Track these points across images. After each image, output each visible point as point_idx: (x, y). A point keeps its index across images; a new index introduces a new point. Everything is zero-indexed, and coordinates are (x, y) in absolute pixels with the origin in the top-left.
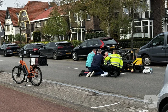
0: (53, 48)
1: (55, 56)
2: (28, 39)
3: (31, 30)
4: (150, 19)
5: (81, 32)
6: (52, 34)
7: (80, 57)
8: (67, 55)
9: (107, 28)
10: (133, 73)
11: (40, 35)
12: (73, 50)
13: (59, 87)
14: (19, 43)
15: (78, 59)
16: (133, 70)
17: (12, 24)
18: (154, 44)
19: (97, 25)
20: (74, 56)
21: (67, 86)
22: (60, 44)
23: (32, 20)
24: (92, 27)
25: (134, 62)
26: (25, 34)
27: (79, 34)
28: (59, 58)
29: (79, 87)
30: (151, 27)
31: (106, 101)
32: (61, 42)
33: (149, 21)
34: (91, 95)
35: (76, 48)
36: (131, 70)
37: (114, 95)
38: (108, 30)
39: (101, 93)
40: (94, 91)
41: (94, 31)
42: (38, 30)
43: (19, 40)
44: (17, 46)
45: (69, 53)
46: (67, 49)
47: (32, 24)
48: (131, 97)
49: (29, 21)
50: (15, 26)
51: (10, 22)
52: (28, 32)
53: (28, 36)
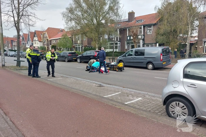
0: (65, 55)
1: (66, 60)
2: (48, 49)
3: (49, 44)
4: (119, 42)
5: (80, 47)
6: (63, 47)
7: (82, 61)
8: (74, 60)
9: (96, 45)
10: (117, 71)
11: (55, 47)
12: (78, 57)
13: (75, 80)
14: (43, 52)
15: (81, 62)
16: (117, 70)
17: (38, 40)
18: (127, 55)
19: (89, 43)
20: (79, 60)
21: (80, 80)
22: (69, 53)
23: (50, 38)
24: (87, 44)
25: (118, 65)
26: (46, 46)
27: (79, 48)
28: (69, 61)
29: (89, 81)
30: (119, 46)
31: (111, 91)
32: (70, 52)
33: (118, 43)
34: (98, 86)
35: (79, 56)
36: (116, 70)
37: (114, 87)
38: (97, 46)
39: (104, 85)
40: (99, 83)
41: (88, 47)
42: (55, 44)
43: (42, 49)
44: (41, 53)
45: (75, 59)
46: (74, 56)
47: (50, 41)
48: (125, 88)
49: (48, 39)
50: (40, 42)
51: (37, 39)
52: (48, 45)
53: (48, 47)
